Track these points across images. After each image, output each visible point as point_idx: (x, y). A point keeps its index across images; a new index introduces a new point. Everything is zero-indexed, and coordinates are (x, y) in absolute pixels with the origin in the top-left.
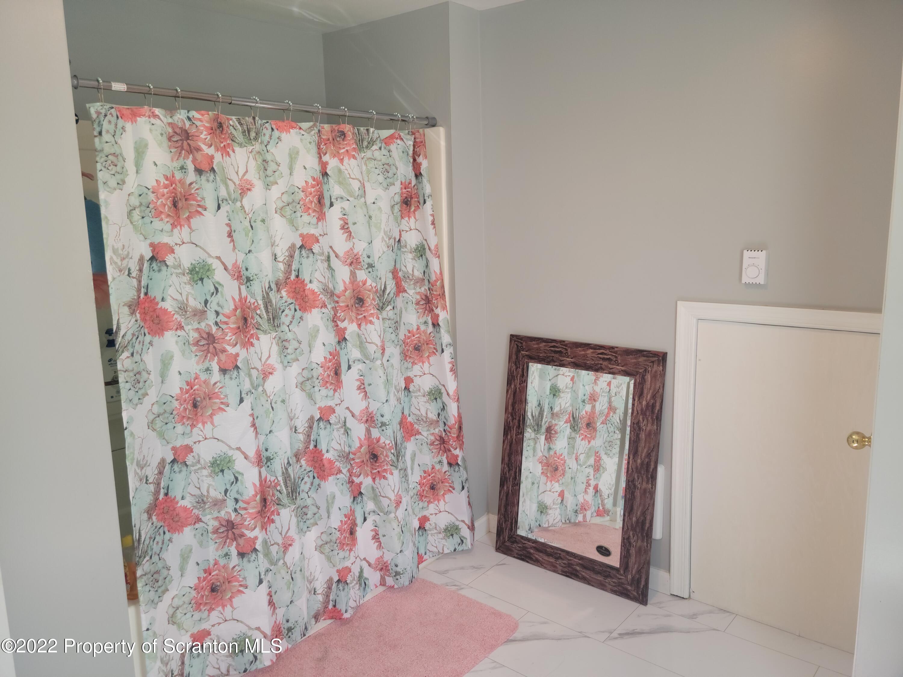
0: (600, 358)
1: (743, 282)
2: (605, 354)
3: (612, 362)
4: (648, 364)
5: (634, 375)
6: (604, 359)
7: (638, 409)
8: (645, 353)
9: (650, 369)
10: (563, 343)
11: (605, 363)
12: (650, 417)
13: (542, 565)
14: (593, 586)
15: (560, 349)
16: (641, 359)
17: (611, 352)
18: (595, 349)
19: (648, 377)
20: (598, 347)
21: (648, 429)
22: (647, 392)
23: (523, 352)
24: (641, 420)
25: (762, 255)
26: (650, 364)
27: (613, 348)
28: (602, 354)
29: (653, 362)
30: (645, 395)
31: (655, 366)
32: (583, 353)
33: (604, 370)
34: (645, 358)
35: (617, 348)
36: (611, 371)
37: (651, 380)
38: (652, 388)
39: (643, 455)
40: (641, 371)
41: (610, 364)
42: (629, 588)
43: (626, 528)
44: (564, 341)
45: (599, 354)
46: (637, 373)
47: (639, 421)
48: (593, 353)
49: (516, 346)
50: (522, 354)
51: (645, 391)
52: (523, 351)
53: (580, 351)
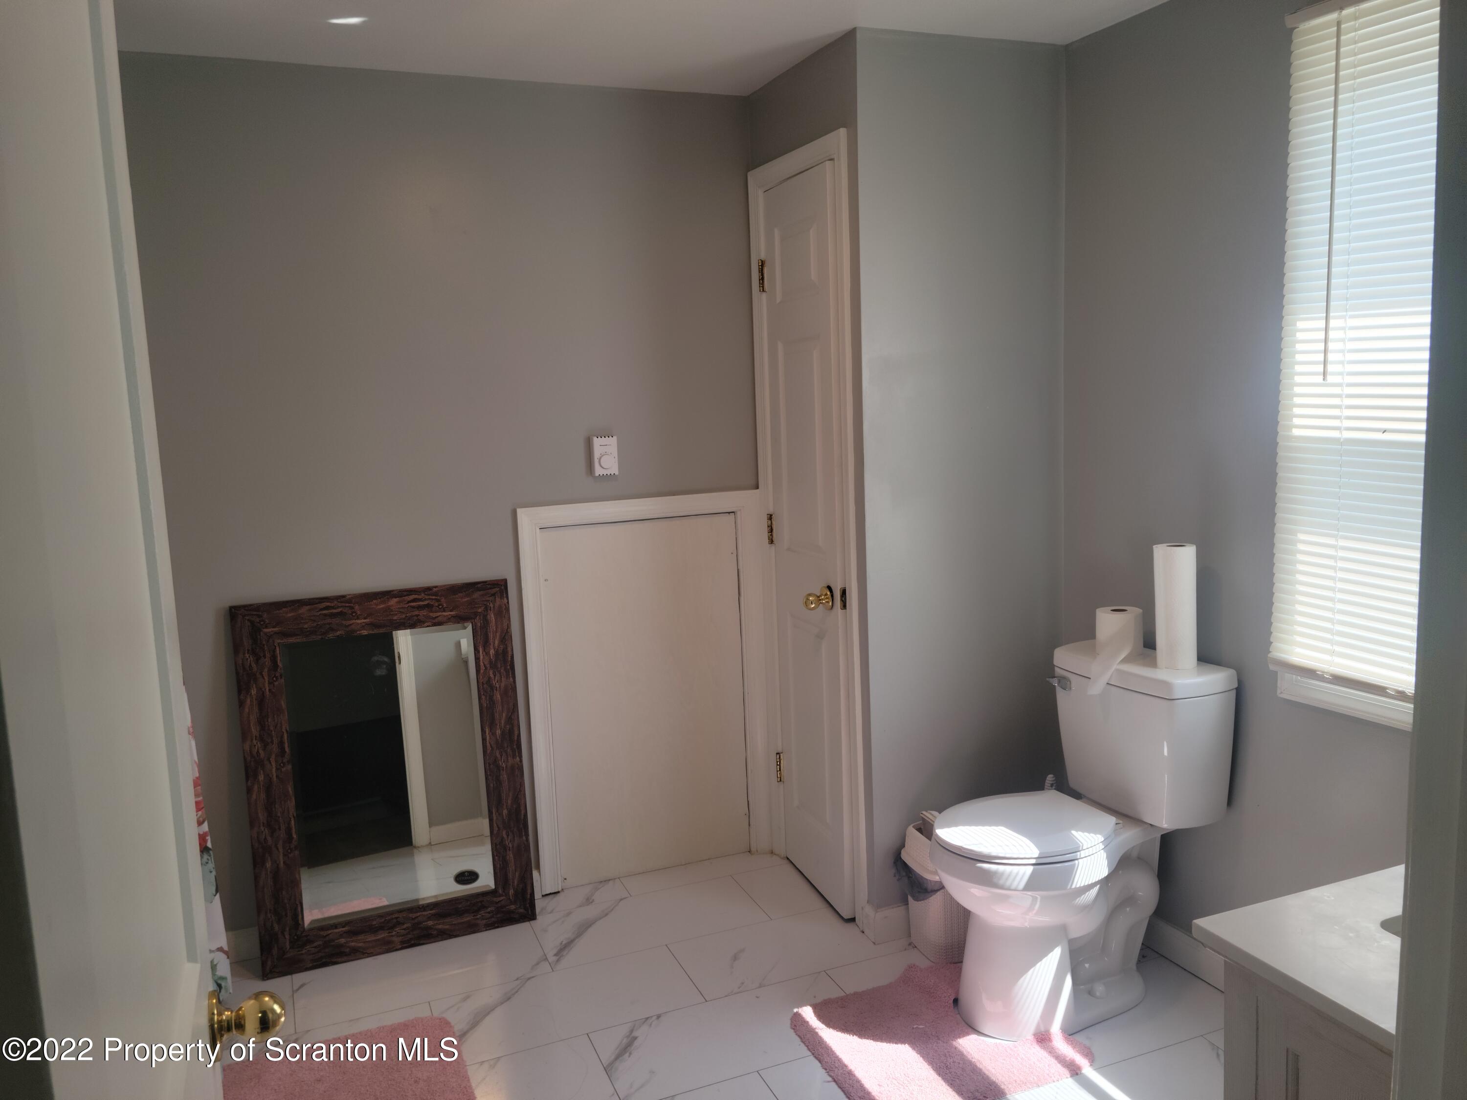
0: (413, 607)
1: (597, 474)
2: (420, 600)
3: (434, 609)
4: (487, 599)
5: (472, 618)
6: (419, 608)
7: (486, 663)
8: (479, 585)
9: (492, 605)
10: (342, 600)
11: (424, 613)
12: (503, 668)
13: (364, 953)
14: (456, 936)
15: (340, 610)
16: (476, 595)
17: (428, 595)
18: (401, 597)
19: (492, 617)
20: (405, 593)
21: (503, 685)
22: (494, 637)
23: (266, 630)
24: (492, 676)
25: (613, 441)
26: (491, 599)
27: (429, 589)
28: (414, 600)
29: (494, 595)
30: (491, 641)
31: (498, 599)
32: (382, 606)
33: (424, 622)
34: (481, 593)
35: (436, 587)
36: (436, 620)
37: (496, 620)
38: (499, 630)
39: (503, 722)
40: (480, 610)
41: (432, 612)
42: (513, 907)
43: (496, 829)
44: (343, 596)
45: (409, 602)
46: (476, 614)
47: (490, 678)
48: (399, 602)
49: (248, 623)
50: (266, 634)
51: (491, 635)
52: (266, 627)
53: (377, 605)
